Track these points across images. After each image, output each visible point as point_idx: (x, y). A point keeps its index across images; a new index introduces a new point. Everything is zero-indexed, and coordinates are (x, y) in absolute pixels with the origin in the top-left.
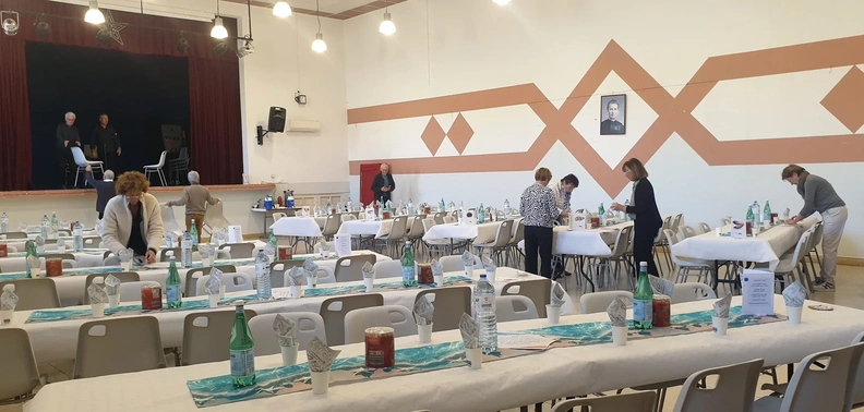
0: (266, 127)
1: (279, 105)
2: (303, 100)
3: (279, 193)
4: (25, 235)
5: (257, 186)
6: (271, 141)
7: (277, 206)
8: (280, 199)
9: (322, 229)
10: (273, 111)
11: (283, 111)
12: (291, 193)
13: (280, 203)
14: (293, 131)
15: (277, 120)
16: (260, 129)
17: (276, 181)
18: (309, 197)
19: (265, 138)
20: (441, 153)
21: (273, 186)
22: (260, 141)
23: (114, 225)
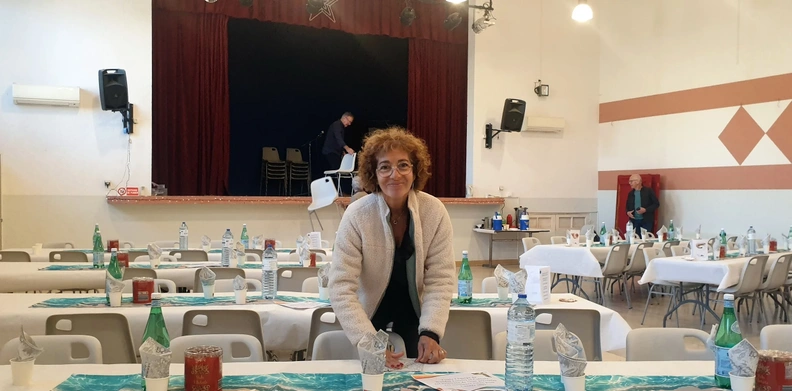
0: (497, 124)
1: (516, 96)
2: (544, 91)
3: (509, 209)
4: (203, 256)
5: (482, 200)
6: (502, 143)
7: (506, 227)
8: (509, 218)
9: (602, 265)
10: (509, 104)
11: (521, 104)
12: (525, 211)
13: (509, 221)
14: (532, 131)
15: (513, 116)
16: (489, 129)
17: (506, 195)
18: (545, 216)
19: (494, 140)
20: (752, 160)
21: (501, 201)
22: (489, 144)
23: (357, 260)
